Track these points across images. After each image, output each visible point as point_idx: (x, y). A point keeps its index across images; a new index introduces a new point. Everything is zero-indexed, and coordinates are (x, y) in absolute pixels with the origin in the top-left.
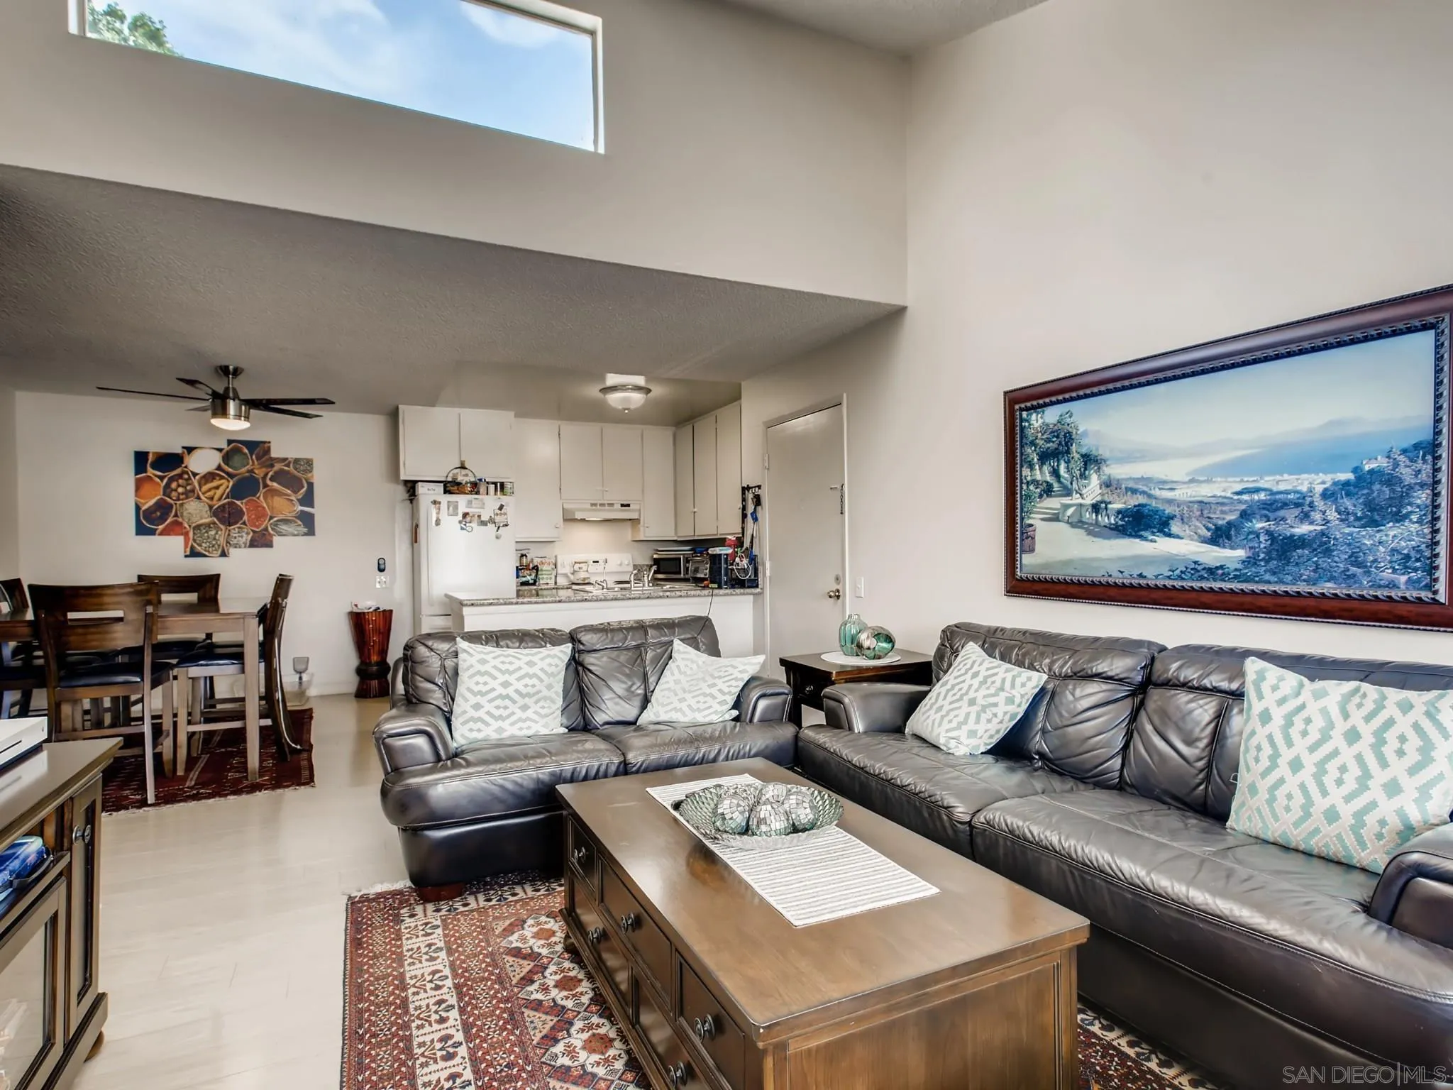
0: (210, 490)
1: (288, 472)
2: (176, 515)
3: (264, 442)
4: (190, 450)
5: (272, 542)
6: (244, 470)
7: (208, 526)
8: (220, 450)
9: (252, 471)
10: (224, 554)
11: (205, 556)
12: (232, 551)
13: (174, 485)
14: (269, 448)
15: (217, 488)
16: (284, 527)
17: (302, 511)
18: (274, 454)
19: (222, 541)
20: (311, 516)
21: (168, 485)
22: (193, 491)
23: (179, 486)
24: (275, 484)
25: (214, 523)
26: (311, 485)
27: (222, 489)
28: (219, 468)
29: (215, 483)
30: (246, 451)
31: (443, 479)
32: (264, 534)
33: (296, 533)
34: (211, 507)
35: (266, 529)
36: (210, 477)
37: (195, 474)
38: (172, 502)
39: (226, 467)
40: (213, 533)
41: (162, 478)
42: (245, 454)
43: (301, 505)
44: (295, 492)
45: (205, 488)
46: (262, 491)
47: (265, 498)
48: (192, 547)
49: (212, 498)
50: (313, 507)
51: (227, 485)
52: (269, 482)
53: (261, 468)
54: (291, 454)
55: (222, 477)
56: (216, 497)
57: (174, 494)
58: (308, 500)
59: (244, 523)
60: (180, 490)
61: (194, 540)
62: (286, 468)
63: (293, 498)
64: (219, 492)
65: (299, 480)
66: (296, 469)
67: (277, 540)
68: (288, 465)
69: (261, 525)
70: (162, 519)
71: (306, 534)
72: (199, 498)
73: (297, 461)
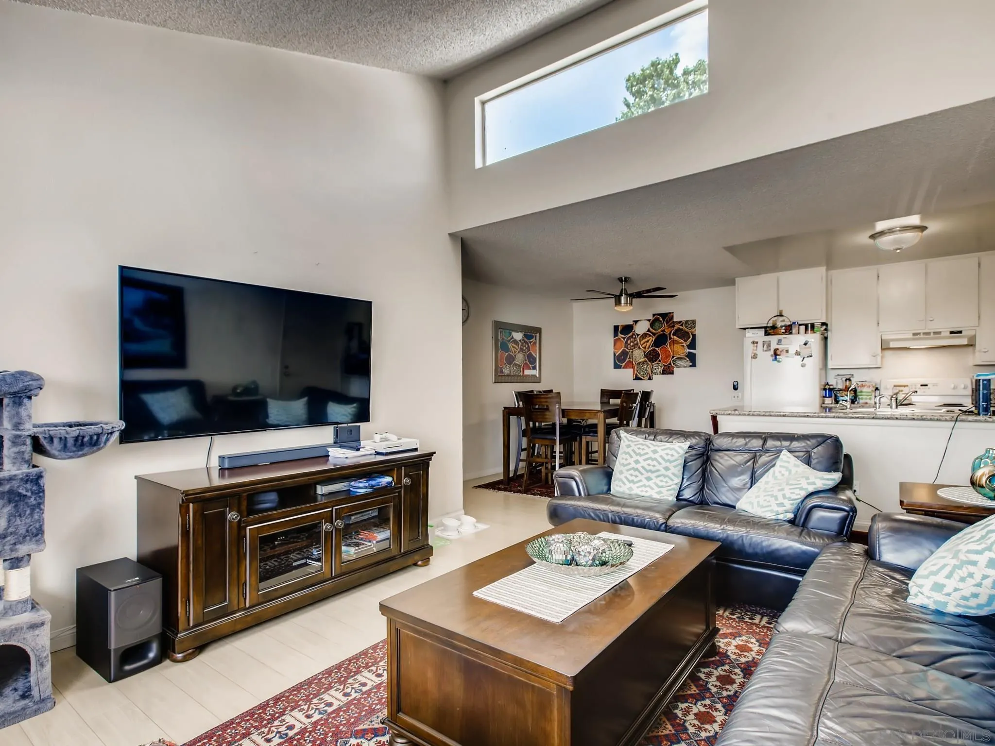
0: (644, 343)
1: (682, 330)
2: (630, 358)
3: (670, 313)
4: (636, 322)
5: (673, 371)
6: (660, 330)
7: (643, 363)
8: (649, 320)
9: (664, 331)
10: (650, 379)
11: (641, 379)
12: (654, 376)
13: (629, 342)
14: (673, 316)
15: (648, 341)
16: (679, 363)
17: (689, 352)
18: (675, 320)
19: (649, 371)
20: (694, 355)
21: (626, 342)
22: (637, 344)
23: (631, 342)
24: (675, 337)
25: (646, 361)
26: (694, 336)
27: (650, 342)
28: (649, 330)
29: (646, 339)
30: (661, 319)
31: (765, 325)
32: (669, 367)
33: (685, 365)
34: (645, 352)
35: (670, 364)
36: (645, 335)
37: (638, 335)
38: (628, 350)
39: (651, 329)
40: (645, 366)
41: (624, 338)
42: (661, 321)
43: (689, 349)
44: (685, 341)
45: (642, 342)
46: (669, 341)
47: (670, 346)
48: (636, 375)
49: (645, 348)
50: (695, 349)
51: (652, 339)
52: (672, 336)
53: (668, 329)
54: (683, 319)
55: (650, 336)
56: (647, 347)
57: (629, 346)
58: (692, 346)
59: (660, 361)
60: (632, 344)
61: (637, 371)
62: (681, 327)
63: (685, 345)
64: (648, 344)
65: (688, 333)
66: (686, 327)
67: (675, 369)
68: (682, 325)
69: (668, 361)
70: (624, 360)
71: (691, 366)
72: (639, 348)
73: (687, 322)
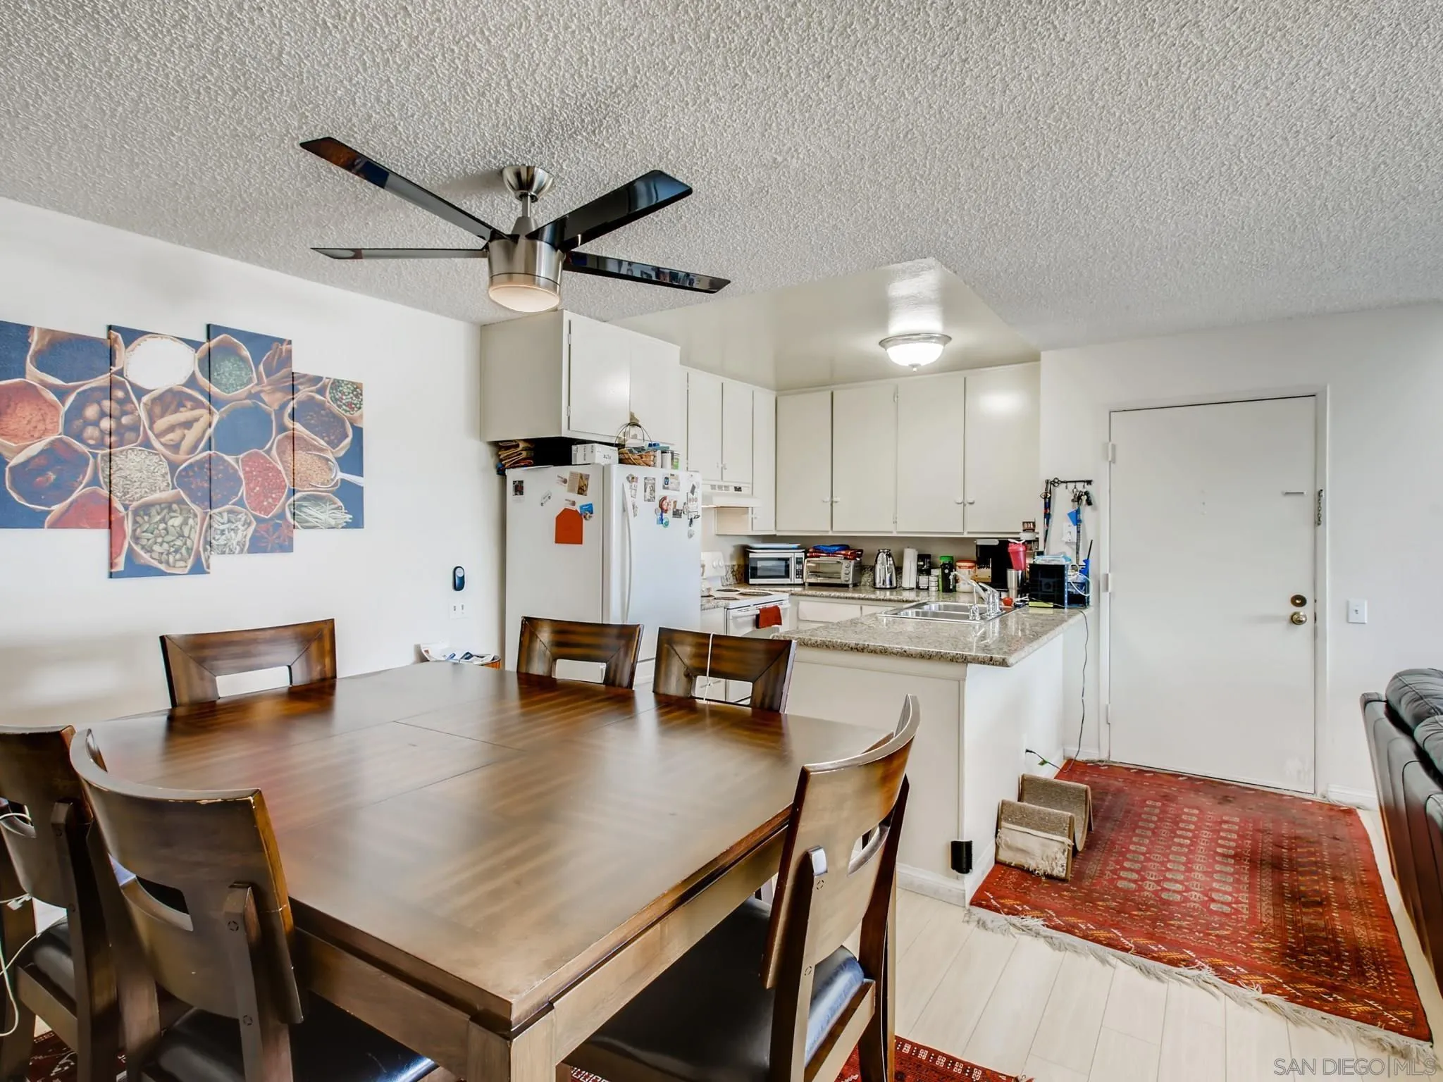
0: (171, 429)
1: (321, 405)
2: (95, 481)
3: (281, 341)
4: (131, 336)
5: (291, 539)
6: (242, 391)
7: (168, 506)
8: (194, 345)
9: (256, 396)
10: (199, 568)
11: (162, 574)
12: (216, 561)
13: (91, 412)
14: (289, 352)
15: (188, 425)
16: (312, 512)
17: (343, 481)
18: (298, 366)
19: (196, 539)
20: (360, 490)
21: (76, 411)
22: (135, 428)
23: (102, 414)
24: (298, 426)
25: (180, 502)
26: (358, 432)
27: (198, 427)
28: (192, 382)
29: (184, 415)
30: (246, 353)
32: (280, 525)
33: (333, 522)
34: (173, 466)
35: (281, 515)
36: (170, 400)
37: (140, 392)
38: (86, 449)
39: (203, 381)
40: (177, 522)
41: (62, 394)
42: (243, 359)
43: (342, 471)
44: (333, 444)
45: (161, 424)
46: (276, 438)
47: (281, 453)
48: (131, 554)
49: (176, 447)
50: (361, 474)
51: (207, 421)
52: (288, 422)
53: (273, 392)
54: (329, 372)
55: (198, 404)
56: (186, 445)
57: (90, 432)
58: (354, 461)
59: (240, 503)
60: (105, 424)
61: (136, 539)
62: (318, 397)
63: (330, 456)
64: (191, 435)
65: (340, 421)
66: (335, 400)
67: (299, 536)
68: (321, 391)
69: (271, 506)
70: (61, 490)
71: (348, 526)
72: (147, 444)
73: (336, 384)
